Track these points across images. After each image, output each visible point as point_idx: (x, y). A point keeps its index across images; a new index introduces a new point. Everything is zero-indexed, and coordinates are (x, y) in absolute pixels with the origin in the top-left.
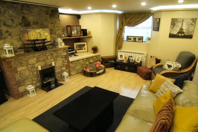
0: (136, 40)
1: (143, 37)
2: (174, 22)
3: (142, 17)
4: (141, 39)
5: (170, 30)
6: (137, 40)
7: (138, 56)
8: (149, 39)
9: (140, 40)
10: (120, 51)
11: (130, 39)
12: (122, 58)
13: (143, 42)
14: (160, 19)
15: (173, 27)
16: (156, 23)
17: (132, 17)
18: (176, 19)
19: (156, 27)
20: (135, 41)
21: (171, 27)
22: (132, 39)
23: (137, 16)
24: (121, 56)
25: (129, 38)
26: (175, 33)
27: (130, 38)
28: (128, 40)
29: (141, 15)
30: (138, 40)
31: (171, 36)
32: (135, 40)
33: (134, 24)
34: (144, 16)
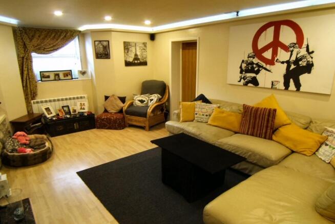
0: (59, 76)
1: (71, 71)
2: (127, 46)
3: (62, 37)
4: (68, 74)
5: (125, 56)
6: (61, 76)
7: (78, 102)
8: (83, 73)
9: (67, 76)
10: (38, 102)
11: (48, 77)
12: (51, 113)
13: (72, 79)
14: (108, 41)
15: (128, 52)
16: (101, 46)
17: (42, 37)
18: (129, 43)
19: (103, 53)
20: (60, 80)
21: (125, 52)
22: (51, 76)
23: (53, 35)
24: (48, 109)
25: (44, 76)
26: (131, 60)
27: (47, 74)
28: (43, 79)
29: (59, 34)
30: (65, 77)
31: (128, 64)
32: (57, 77)
33: (52, 49)
34: (65, 36)
